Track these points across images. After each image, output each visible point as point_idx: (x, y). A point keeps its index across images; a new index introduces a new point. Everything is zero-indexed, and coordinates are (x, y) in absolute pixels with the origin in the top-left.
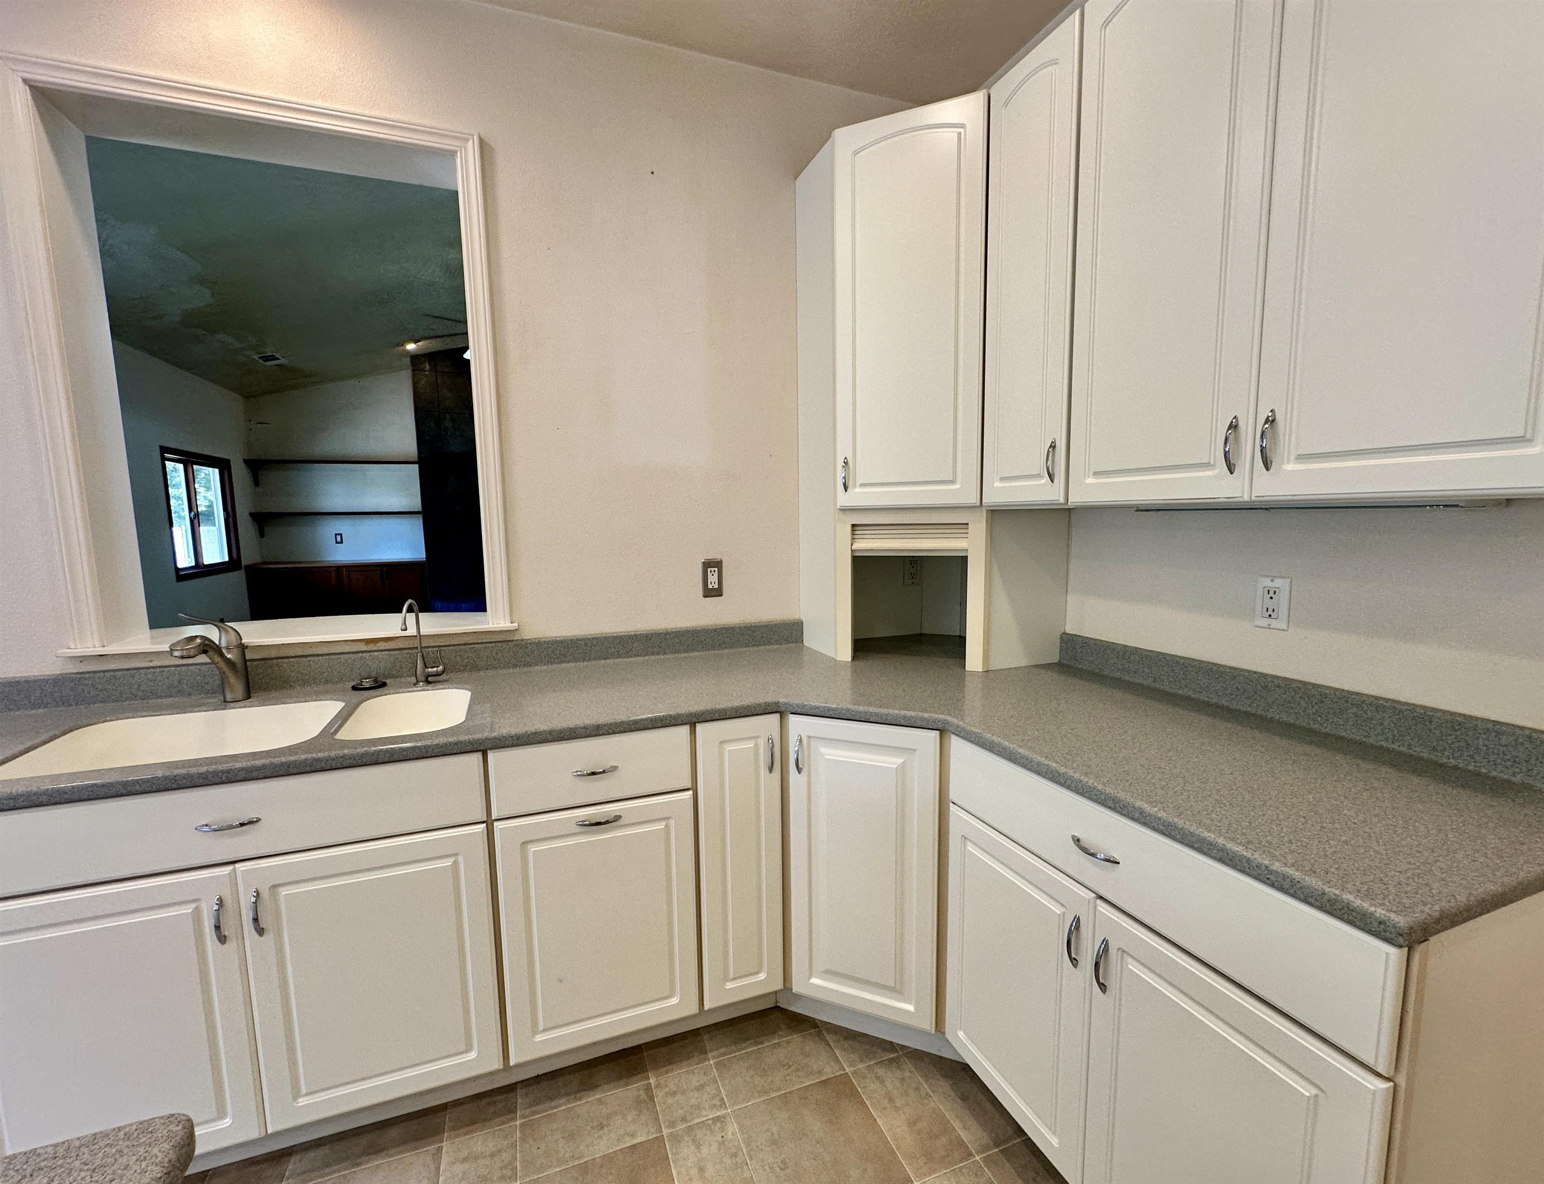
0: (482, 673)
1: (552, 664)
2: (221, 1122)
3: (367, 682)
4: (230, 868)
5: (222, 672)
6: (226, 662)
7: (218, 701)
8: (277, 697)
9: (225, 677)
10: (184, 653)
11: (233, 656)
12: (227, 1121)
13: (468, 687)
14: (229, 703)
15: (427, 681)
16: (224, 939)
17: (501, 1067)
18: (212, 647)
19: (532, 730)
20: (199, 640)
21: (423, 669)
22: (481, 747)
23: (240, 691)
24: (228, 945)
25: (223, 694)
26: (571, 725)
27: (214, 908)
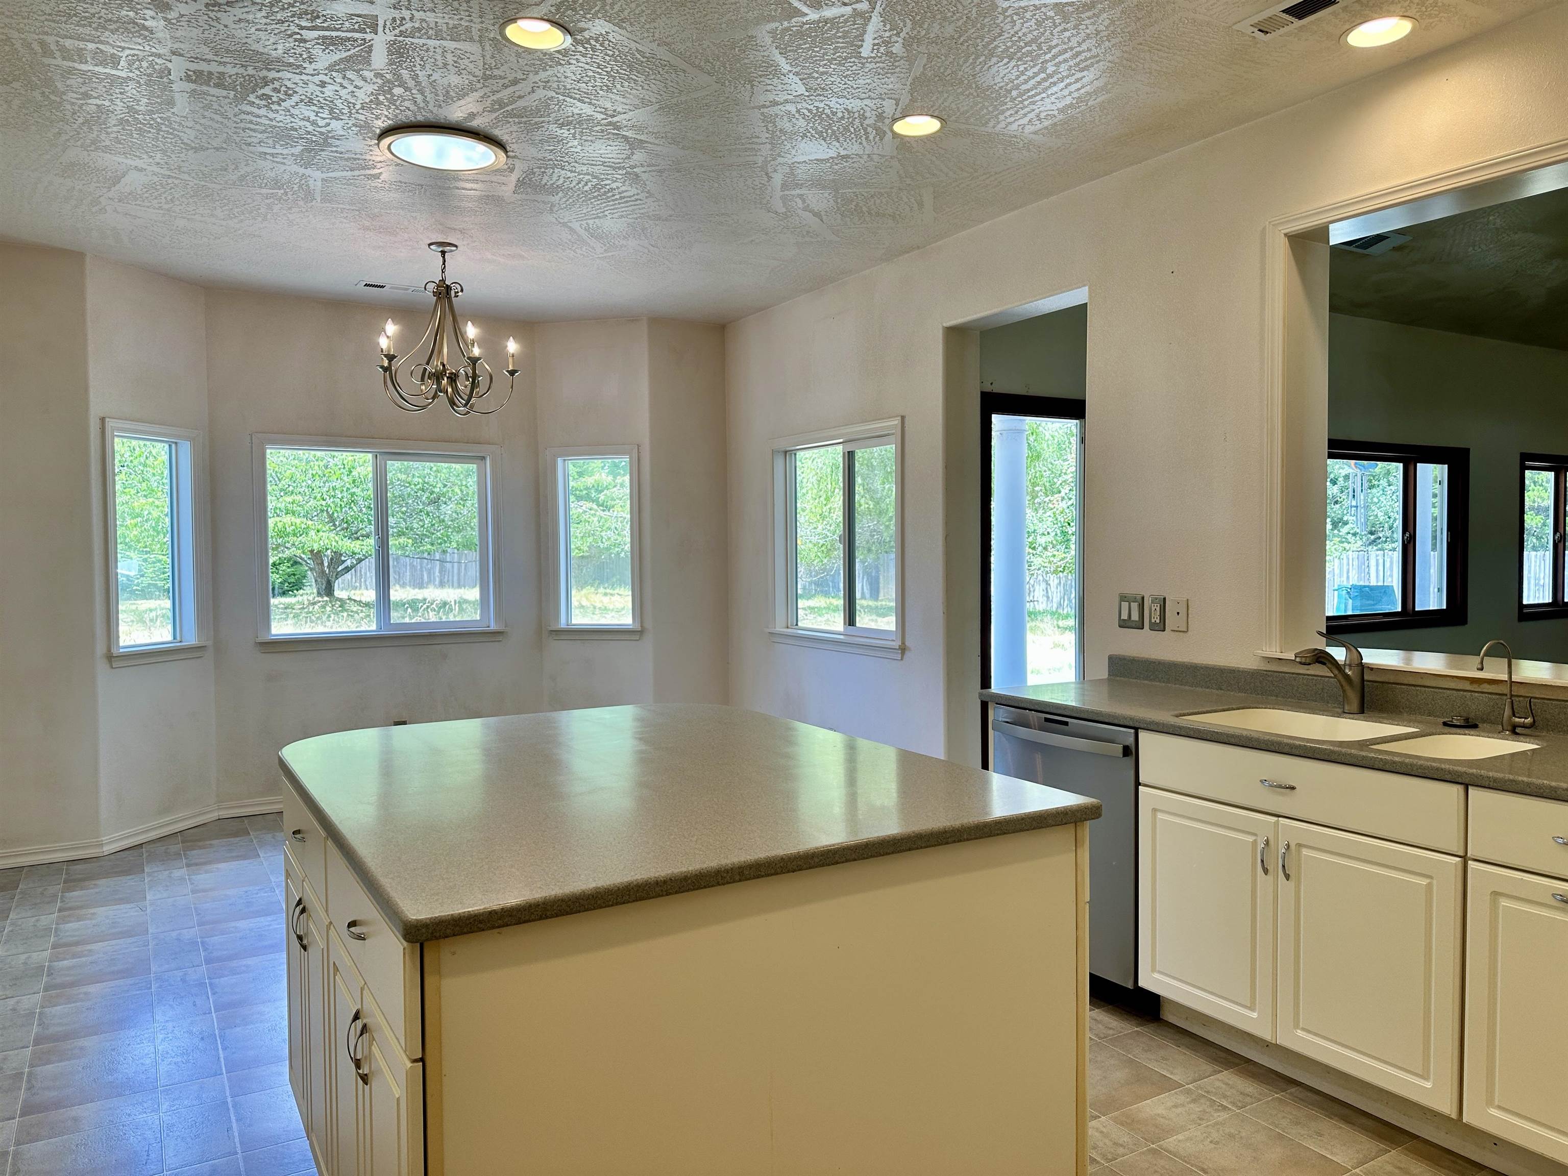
3: (1457, 720)
4: (1276, 819)
5: (1342, 686)
6: (1345, 678)
7: (1340, 711)
8: (1383, 718)
9: (1344, 691)
10: (1303, 660)
11: (1353, 673)
12: (1255, 1014)
13: (1545, 744)
14: (1343, 713)
15: (1515, 731)
16: (1266, 871)
17: (1454, 1116)
18: (1329, 661)
19: (1511, 777)
20: (1316, 652)
21: (1510, 718)
22: (1460, 780)
23: (1355, 705)
24: (1268, 877)
25: (1344, 705)
26: (1553, 784)
27: (1263, 846)
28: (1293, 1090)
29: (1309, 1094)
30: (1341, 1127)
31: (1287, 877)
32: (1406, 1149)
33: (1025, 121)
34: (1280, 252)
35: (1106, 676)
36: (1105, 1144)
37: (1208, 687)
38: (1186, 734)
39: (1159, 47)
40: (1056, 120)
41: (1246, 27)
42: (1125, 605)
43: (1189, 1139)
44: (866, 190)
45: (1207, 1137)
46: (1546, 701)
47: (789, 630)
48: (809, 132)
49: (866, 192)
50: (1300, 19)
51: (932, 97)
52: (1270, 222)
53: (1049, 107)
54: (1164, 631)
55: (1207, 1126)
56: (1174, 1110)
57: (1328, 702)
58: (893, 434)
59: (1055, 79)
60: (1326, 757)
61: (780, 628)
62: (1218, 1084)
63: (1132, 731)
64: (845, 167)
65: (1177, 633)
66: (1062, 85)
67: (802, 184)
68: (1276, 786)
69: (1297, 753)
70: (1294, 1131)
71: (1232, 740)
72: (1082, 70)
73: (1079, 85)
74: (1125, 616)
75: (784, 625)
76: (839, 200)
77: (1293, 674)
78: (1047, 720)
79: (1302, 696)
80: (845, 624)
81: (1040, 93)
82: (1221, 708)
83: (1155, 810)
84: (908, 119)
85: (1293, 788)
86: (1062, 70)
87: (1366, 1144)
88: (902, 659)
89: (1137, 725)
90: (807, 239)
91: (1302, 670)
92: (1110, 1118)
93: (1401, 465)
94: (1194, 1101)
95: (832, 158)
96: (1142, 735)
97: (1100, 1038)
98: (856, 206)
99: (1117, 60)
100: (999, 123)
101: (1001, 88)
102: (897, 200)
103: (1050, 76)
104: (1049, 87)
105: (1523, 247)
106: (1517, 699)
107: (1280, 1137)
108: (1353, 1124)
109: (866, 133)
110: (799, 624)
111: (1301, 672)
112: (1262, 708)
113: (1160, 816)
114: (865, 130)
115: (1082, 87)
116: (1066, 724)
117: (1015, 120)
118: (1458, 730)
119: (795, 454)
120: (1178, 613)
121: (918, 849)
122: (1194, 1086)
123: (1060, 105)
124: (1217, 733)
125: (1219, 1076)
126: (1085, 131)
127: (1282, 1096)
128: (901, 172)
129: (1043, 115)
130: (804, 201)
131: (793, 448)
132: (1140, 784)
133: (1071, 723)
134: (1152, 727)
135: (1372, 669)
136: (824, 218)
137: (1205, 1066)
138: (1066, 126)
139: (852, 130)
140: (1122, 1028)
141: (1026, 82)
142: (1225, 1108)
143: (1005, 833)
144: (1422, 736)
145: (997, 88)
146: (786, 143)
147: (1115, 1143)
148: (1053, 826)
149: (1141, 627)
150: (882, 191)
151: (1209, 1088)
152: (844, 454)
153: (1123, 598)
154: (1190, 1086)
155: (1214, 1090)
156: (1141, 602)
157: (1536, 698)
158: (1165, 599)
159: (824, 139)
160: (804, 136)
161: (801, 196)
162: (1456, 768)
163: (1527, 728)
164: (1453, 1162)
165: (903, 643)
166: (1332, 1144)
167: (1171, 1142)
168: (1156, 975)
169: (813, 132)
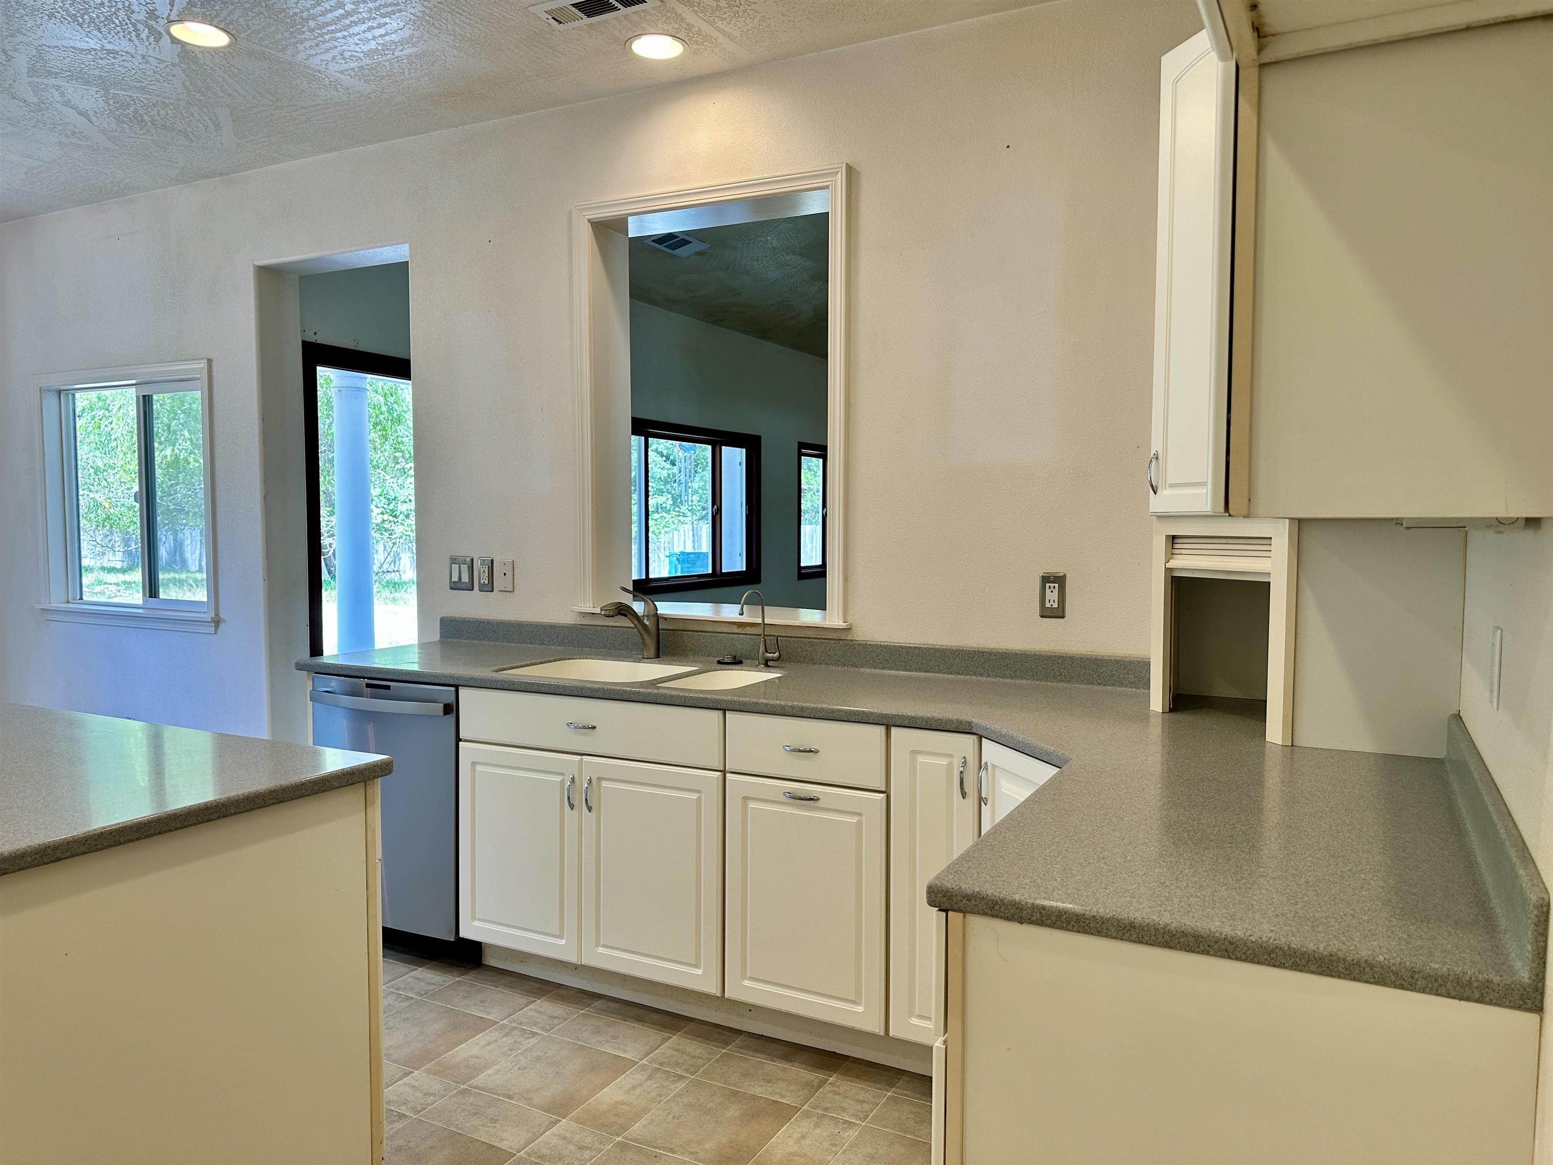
0: (816, 667)
1: (876, 668)
2: (560, 940)
3: (728, 658)
4: (580, 757)
5: (641, 634)
6: (642, 627)
7: (640, 657)
8: (673, 660)
9: (643, 639)
10: (608, 613)
11: (650, 623)
12: (564, 941)
13: (786, 673)
14: (644, 659)
15: (767, 664)
16: (572, 806)
17: (719, 995)
18: (631, 613)
19: (755, 700)
20: (619, 605)
21: (764, 654)
22: (719, 707)
23: (652, 651)
24: (573, 811)
25: (643, 652)
26: (783, 703)
27: (569, 783)
28: (597, 1004)
29: (610, 1004)
30: (634, 1027)
31: (590, 809)
32: (686, 1033)
33: (328, 56)
34: (585, 237)
35: (438, 638)
36: (416, 1097)
37: (532, 643)
38: (502, 687)
39: (460, 11)
40: (363, 63)
41: (540, 11)
42: (455, 567)
43: (498, 1071)
44: (145, 96)
45: (516, 1065)
46: (789, 639)
47: (70, 605)
48: (58, 12)
49: (146, 99)
50: (589, 16)
51: (214, 6)
52: (575, 206)
53: (353, 47)
54: (492, 591)
55: (517, 1055)
56: (486, 1047)
57: (632, 650)
58: (198, 379)
59: (355, 18)
60: (620, 697)
61: (57, 602)
62: (531, 1013)
63: (453, 689)
64: (113, 64)
65: (505, 593)
66: (364, 27)
67: (56, 73)
68: (580, 728)
69: (597, 695)
70: (594, 1040)
71: (543, 689)
72: (383, 16)
73: (382, 31)
74: (455, 578)
75: (65, 599)
76: (111, 102)
77: (604, 626)
78: (368, 685)
79: (612, 646)
80: (144, 595)
81: (340, 31)
82: (539, 661)
83: (474, 764)
84: (188, 24)
85: (594, 728)
86: (362, 10)
87: (653, 1035)
88: (215, 633)
89: (457, 683)
90: (74, 141)
91: (610, 622)
92: (423, 1071)
93: (710, 447)
94: (507, 1035)
95: (95, 50)
96: (462, 692)
97: (421, 995)
98: (136, 111)
99: (419, 14)
100: (298, 52)
101: (296, 14)
102: (185, 115)
103: (348, 14)
104: (350, 26)
105: (795, 268)
106: (769, 638)
107: (582, 1048)
108: (644, 1022)
109: (136, 30)
110: (85, 598)
111: (611, 624)
112: (576, 659)
113: (479, 768)
114: (134, 25)
115: (387, 34)
116: (388, 687)
117: (317, 54)
118: (727, 667)
119: (74, 395)
120: (505, 574)
121: (171, 831)
122: (508, 1021)
123: (365, 48)
124: (530, 683)
125: (532, 1006)
126: (396, 81)
127: (586, 1011)
128: (188, 84)
129: (347, 54)
130: (62, 95)
131: (71, 387)
132: (460, 740)
133: (393, 686)
134: (471, 684)
135: (666, 619)
136: (94, 119)
137: (518, 999)
138: (374, 71)
139: (117, 21)
140: (444, 981)
141: (323, 14)
142: (534, 1034)
143: (280, 802)
144: (700, 673)
145: (291, 13)
146: (26, 18)
147: (426, 1094)
148: (338, 788)
149: (471, 588)
150: (166, 100)
151: (522, 1020)
152: (138, 397)
153: (454, 560)
154: (505, 1022)
155: (526, 1020)
156: (470, 565)
157: (780, 636)
158: (492, 561)
159: (81, 25)
160: (51, 16)
161: (57, 88)
162: (716, 697)
163: (775, 661)
164: (719, 1033)
165: (217, 615)
166: (625, 1043)
167: (480, 1080)
168: (476, 923)
169: (64, 13)
